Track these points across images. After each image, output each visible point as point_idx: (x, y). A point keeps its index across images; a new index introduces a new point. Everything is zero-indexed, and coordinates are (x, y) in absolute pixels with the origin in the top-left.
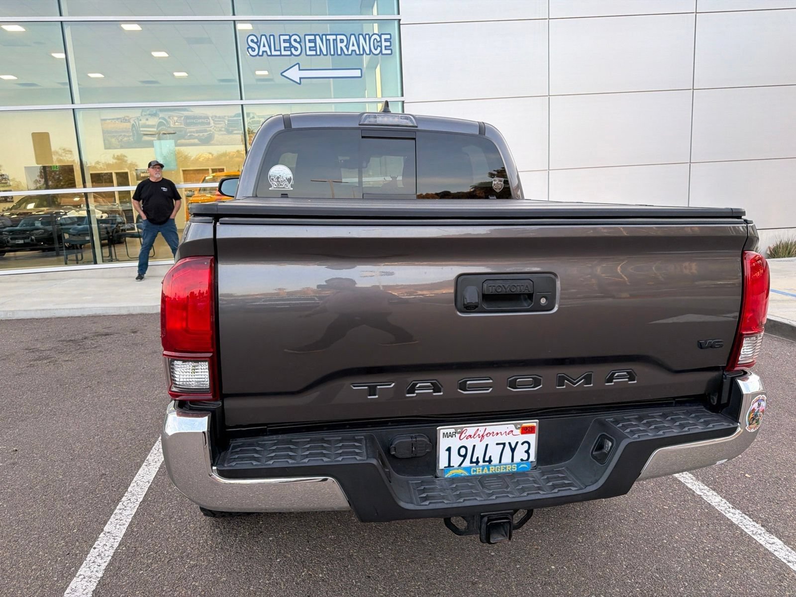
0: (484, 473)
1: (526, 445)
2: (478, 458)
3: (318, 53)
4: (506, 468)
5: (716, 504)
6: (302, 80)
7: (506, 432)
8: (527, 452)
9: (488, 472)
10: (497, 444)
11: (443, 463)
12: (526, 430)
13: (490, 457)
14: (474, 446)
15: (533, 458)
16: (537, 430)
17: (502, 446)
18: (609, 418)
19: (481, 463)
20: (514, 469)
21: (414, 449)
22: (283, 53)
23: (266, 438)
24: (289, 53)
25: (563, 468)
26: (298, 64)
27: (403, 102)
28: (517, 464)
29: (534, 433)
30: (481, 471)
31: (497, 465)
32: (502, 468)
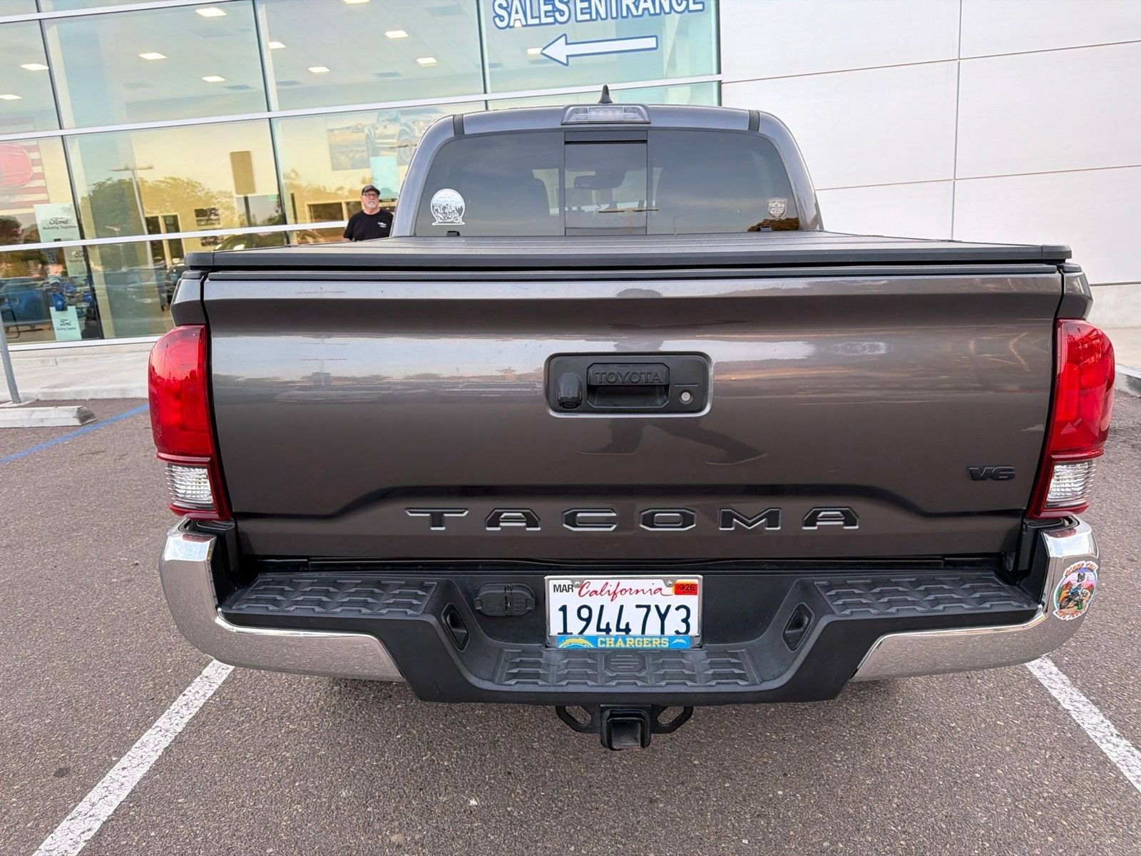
0: (617, 646)
1: (683, 611)
2: (608, 624)
3: (594, 17)
4: (651, 642)
5: (1091, 727)
6: (570, 59)
7: (651, 590)
8: (685, 621)
9: (623, 646)
10: (638, 606)
11: (555, 627)
12: (681, 590)
13: (627, 625)
14: (602, 607)
15: (694, 631)
16: (700, 590)
17: (645, 610)
18: (820, 580)
19: (614, 632)
20: (665, 644)
21: (509, 605)
22: (544, 20)
23: (305, 574)
24: (551, 20)
25: (743, 650)
26: (565, 35)
27: (720, 83)
28: (669, 637)
29: (696, 594)
30: (612, 642)
31: (639, 637)
32: (645, 642)
